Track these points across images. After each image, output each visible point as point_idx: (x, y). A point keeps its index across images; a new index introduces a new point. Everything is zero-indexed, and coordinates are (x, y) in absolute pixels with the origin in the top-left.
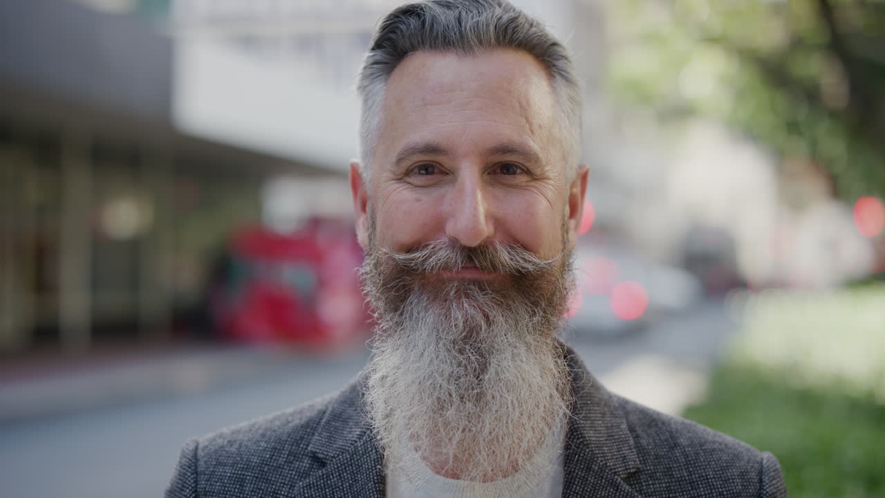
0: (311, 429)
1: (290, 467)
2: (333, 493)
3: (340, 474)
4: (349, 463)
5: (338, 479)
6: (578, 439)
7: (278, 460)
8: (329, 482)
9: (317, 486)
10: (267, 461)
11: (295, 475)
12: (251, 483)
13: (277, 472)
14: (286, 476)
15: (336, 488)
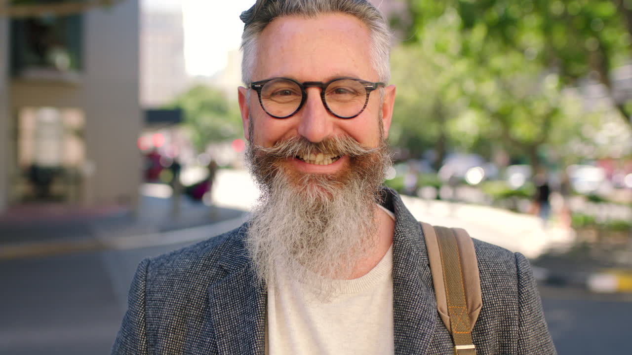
0: (219, 250)
1: (204, 273)
2: (232, 292)
3: (237, 281)
4: (244, 274)
5: (236, 284)
6: (402, 237)
7: (196, 270)
8: (230, 285)
9: (222, 287)
10: (189, 270)
11: (207, 279)
12: (178, 284)
13: (195, 276)
14: (201, 279)
15: (234, 289)
